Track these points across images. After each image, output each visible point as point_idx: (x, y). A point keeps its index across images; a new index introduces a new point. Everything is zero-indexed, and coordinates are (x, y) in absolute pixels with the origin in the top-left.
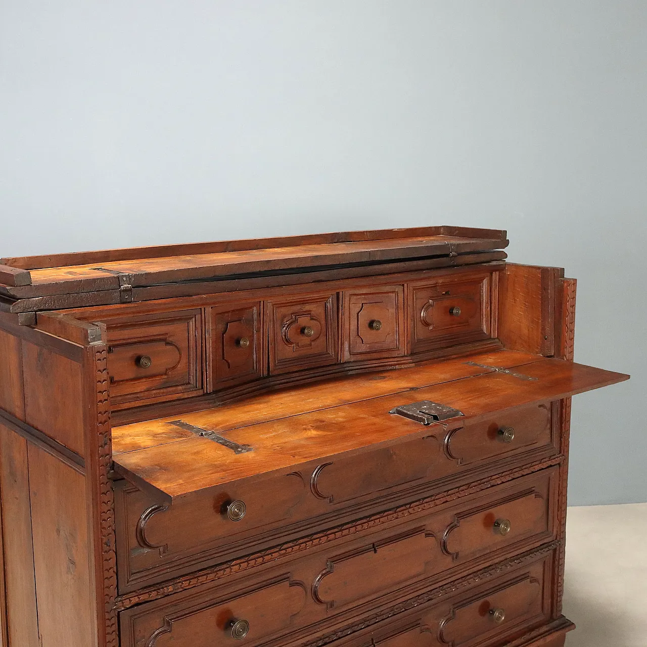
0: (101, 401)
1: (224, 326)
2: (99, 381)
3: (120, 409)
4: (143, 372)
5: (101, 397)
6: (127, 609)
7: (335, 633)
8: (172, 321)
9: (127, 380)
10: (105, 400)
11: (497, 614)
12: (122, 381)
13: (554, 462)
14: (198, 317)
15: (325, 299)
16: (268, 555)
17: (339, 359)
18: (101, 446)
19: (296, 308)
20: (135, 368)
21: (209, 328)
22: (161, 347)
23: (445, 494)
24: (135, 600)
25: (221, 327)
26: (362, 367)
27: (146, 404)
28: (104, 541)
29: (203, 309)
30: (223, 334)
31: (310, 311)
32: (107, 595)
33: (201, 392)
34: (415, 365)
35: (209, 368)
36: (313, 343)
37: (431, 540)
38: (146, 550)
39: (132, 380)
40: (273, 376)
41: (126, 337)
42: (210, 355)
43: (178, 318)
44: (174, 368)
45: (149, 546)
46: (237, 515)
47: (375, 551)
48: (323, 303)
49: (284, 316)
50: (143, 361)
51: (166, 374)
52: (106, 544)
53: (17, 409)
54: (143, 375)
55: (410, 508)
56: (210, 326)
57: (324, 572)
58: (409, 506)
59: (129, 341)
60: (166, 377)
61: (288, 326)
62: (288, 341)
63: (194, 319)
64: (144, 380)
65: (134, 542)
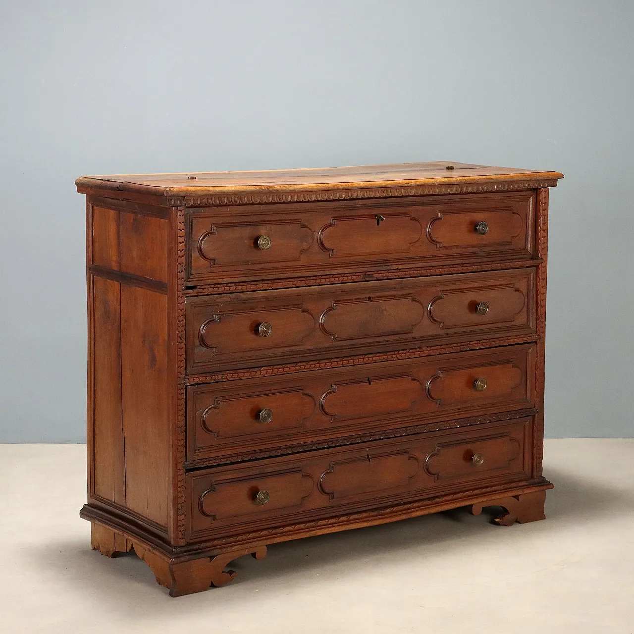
0: (180, 243)
2: (180, 230)
5: (180, 239)
6: (192, 385)
7: (337, 440)
10: (183, 242)
11: (475, 458)
13: (529, 339)
16: (287, 367)
18: (180, 272)
23: (429, 349)
24: (196, 380)
28: (179, 336)
32: (179, 372)
37: (416, 384)
38: (204, 349)
45: (207, 346)
46: (266, 332)
47: (370, 383)
52: (180, 337)
53: (113, 264)
55: (398, 354)
57: (329, 391)
58: (397, 352)
65: (197, 342)
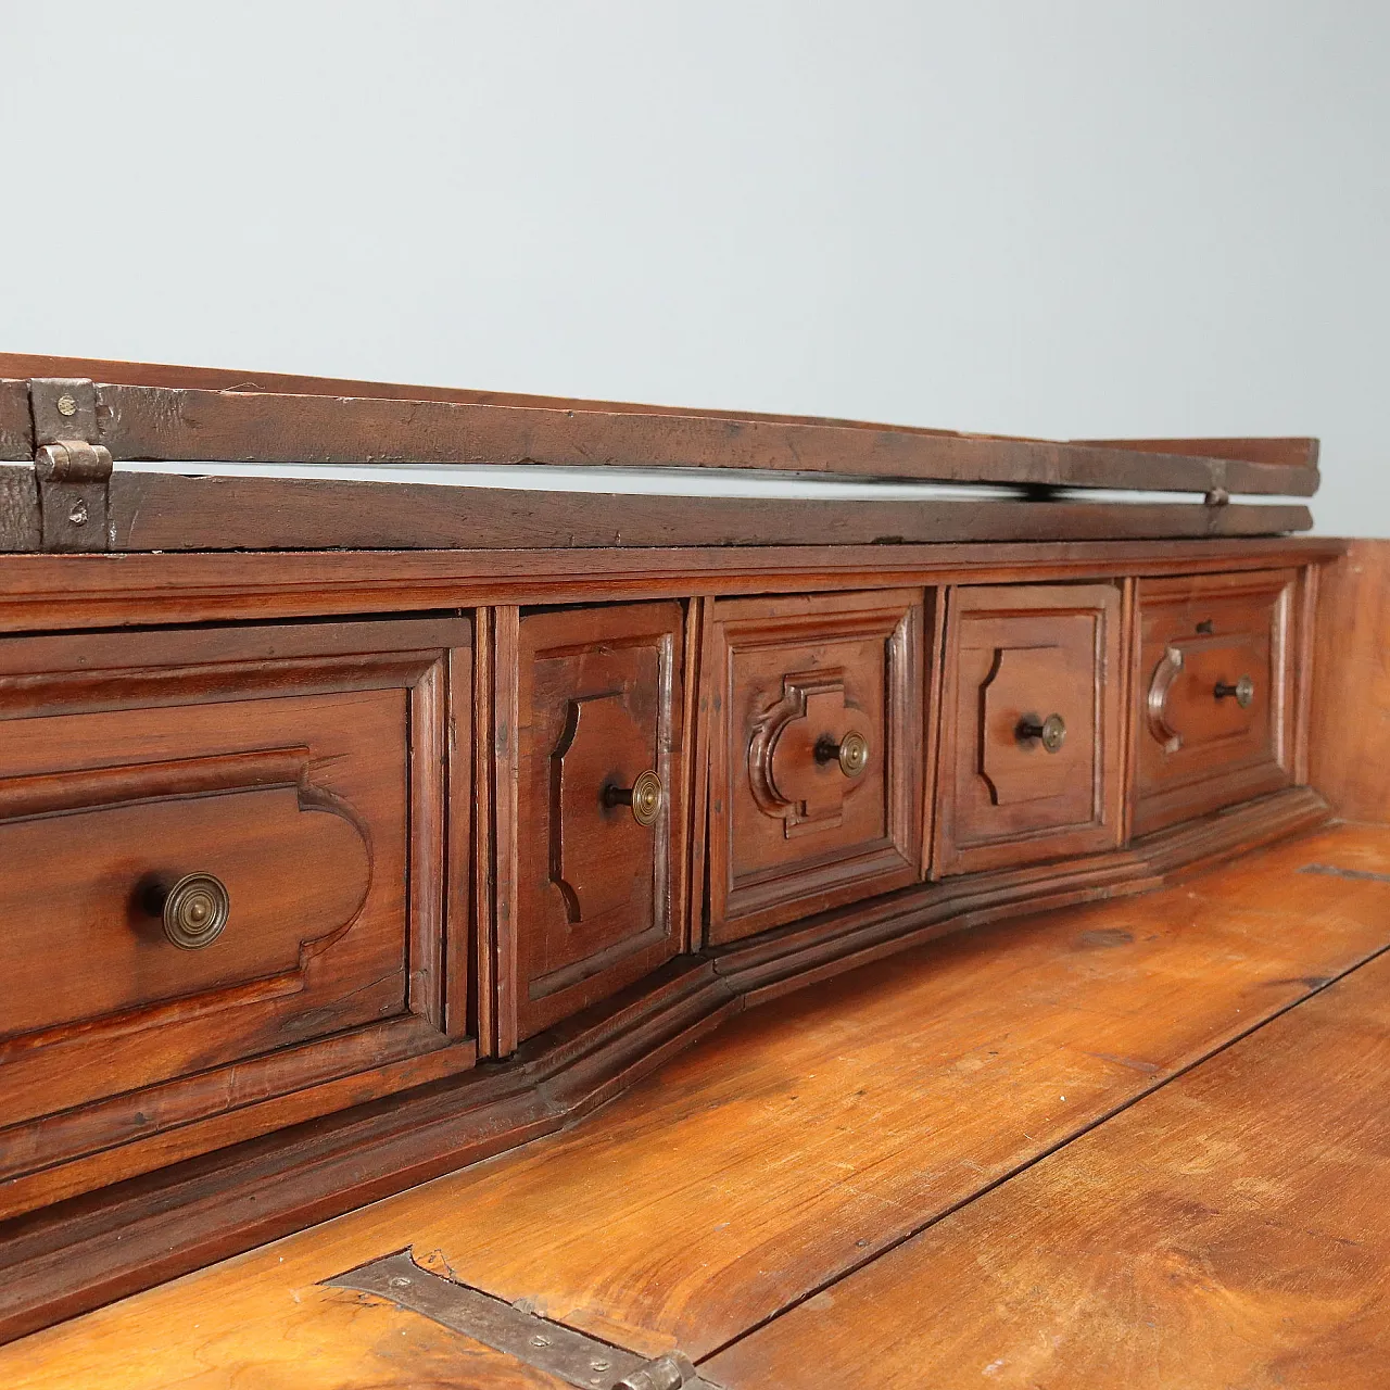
1: (560, 716)
3: (25, 1207)
4: (172, 967)
8: (333, 673)
9: (75, 1026)
12: (43, 1032)
14: (459, 657)
15: (884, 623)
17: (925, 866)
19: (794, 656)
20: (125, 946)
21: (510, 719)
22: (276, 817)
25: (548, 720)
26: (1003, 894)
27: (188, 1154)
29: (482, 615)
30: (556, 756)
31: (838, 670)
33: (464, 1057)
34: (1166, 881)
35: (507, 925)
36: (847, 804)
39: (104, 1020)
40: (722, 949)
41: (75, 758)
42: (509, 861)
43: (363, 660)
44: (336, 934)
48: (880, 639)
49: (758, 688)
50: (183, 904)
51: (295, 971)
54: (174, 984)
56: (512, 711)
59: (92, 784)
60: (290, 986)
61: (772, 729)
62: (770, 795)
63: (435, 672)
64: (174, 1014)
